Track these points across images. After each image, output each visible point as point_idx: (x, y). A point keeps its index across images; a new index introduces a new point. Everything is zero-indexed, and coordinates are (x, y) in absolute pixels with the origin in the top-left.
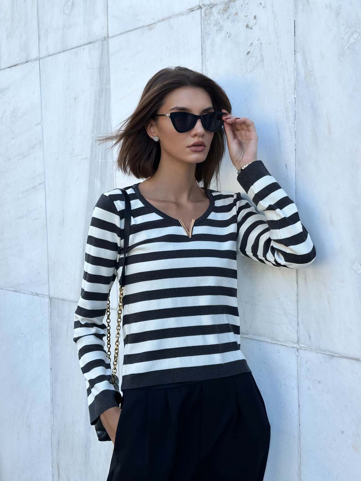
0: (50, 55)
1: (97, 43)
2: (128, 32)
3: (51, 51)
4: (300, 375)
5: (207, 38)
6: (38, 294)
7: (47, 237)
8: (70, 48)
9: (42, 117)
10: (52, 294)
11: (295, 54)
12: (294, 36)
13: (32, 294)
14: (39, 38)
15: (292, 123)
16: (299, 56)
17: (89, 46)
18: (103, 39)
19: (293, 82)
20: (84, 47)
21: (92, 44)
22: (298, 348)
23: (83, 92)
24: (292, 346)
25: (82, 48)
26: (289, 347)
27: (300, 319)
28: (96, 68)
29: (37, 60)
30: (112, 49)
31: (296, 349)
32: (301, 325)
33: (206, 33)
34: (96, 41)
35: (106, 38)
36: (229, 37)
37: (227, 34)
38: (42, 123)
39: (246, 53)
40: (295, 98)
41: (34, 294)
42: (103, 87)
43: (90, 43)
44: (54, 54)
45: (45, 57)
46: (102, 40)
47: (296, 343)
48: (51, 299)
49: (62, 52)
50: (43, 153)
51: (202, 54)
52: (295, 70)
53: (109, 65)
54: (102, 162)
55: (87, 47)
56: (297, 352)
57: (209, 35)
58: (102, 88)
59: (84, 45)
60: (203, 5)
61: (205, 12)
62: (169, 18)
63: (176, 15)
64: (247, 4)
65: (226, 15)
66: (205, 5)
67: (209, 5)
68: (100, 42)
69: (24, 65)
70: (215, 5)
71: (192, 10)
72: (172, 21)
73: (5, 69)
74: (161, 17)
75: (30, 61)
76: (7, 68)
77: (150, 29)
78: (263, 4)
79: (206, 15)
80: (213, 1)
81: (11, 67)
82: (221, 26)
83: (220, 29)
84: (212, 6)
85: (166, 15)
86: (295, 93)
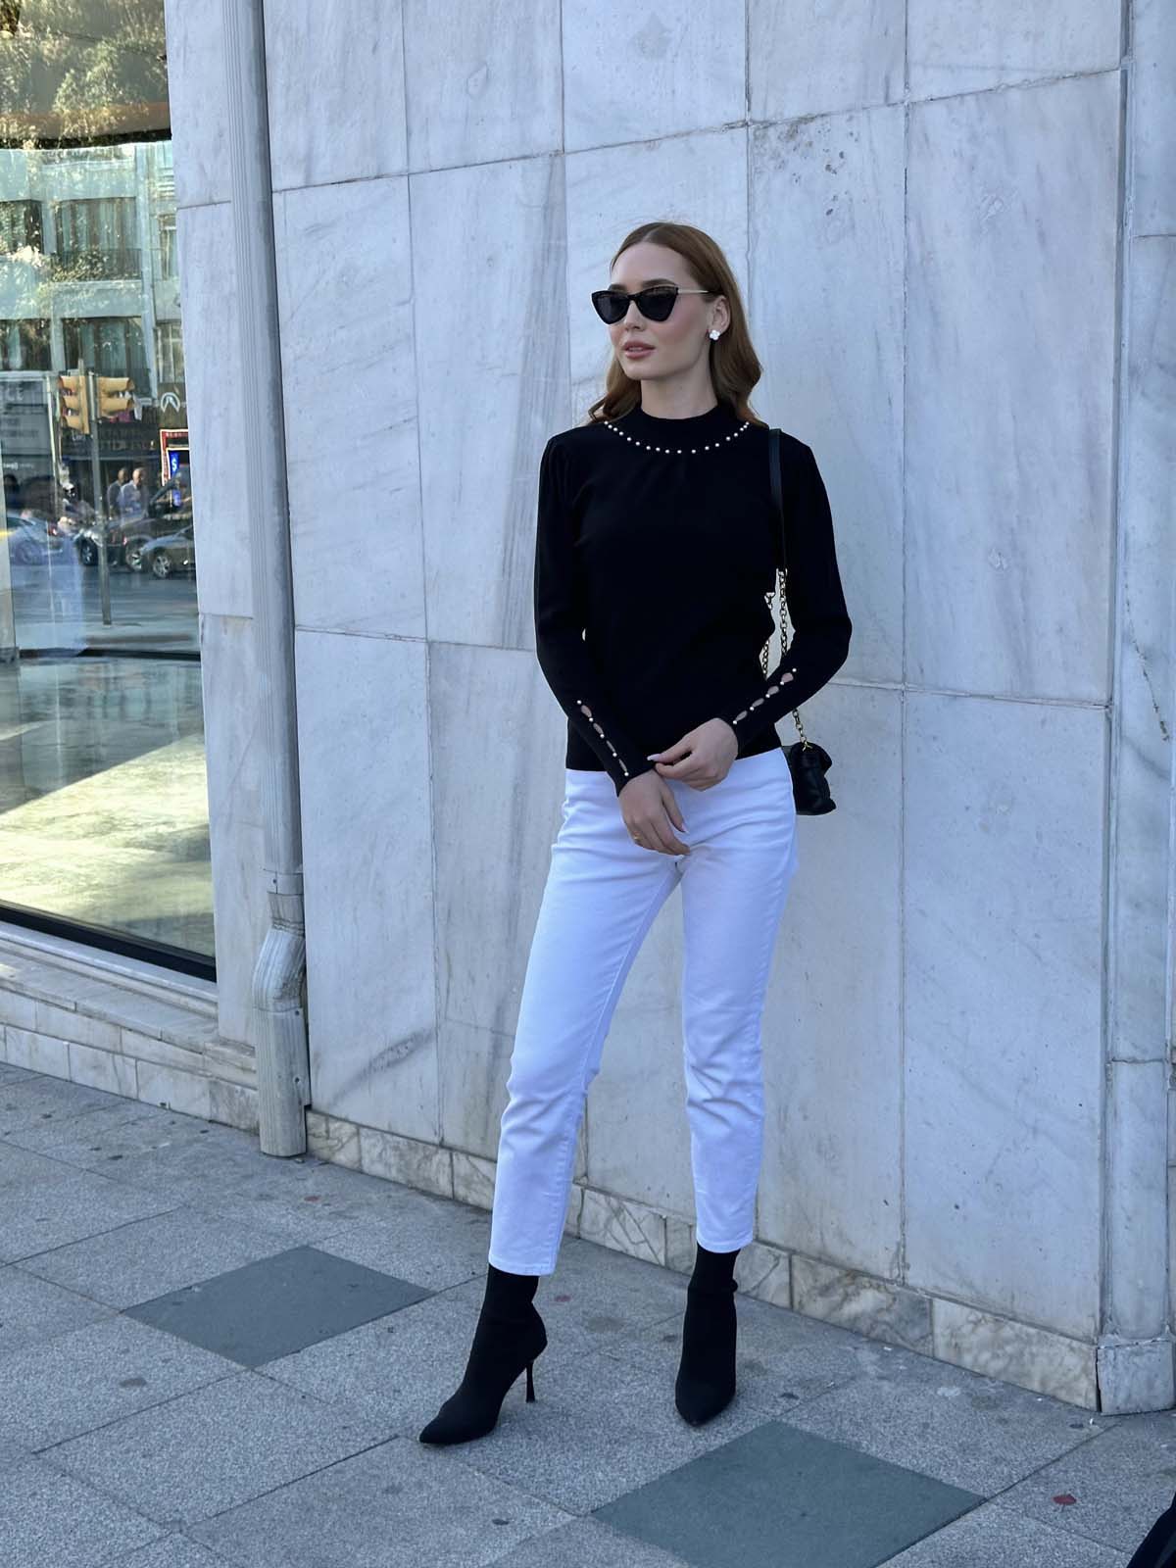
0: (434, 169)
1: (539, 162)
2: (605, 147)
3: (436, 164)
4: (905, 731)
5: (758, 178)
6: (401, 637)
7: (422, 524)
8: (478, 162)
9: (413, 289)
10: (433, 635)
11: (906, 222)
12: (904, 193)
13: (386, 636)
14: (408, 134)
15: (901, 332)
17: (522, 161)
18: (553, 153)
20: (513, 162)
21: (528, 161)
22: (903, 688)
23: (507, 247)
24: (895, 687)
25: (506, 164)
26: (889, 691)
28: (537, 206)
29: (402, 175)
30: (570, 176)
31: (899, 692)
32: (908, 653)
33: (756, 169)
34: (538, 155)
35: (560, 153)
36: (796, 181)
37: (793, 176)
38: (412, 302)
39: (825, 212)
41: (391, 636)
42: (552, 242)
43: (525, 157)
44: (442, 170)
45: (422, 173)
46: (551, 155)
47: (900, 683)
48: (430, 644)
49: (463, 168)
50: (416, 359)
51: (748, 204)
52: (905, 247)
53: (564, 203)
54: (546, 383)
55: (519, 164)
56: (901, 697)
57: (761, 172)
58: (549, 245)
59: (512, 159)
60: (751, 120)
61: (755, 132)
62: (688, 133)
63: (701, 131)
64: (829, 131)
65: (792, 144)
66: (754, 122)
67: (762, 123)
68: (547, 158)
69: (373, 183)
70: (772, 124)
71: (731, 126)
72: (693, 140)
73: (322, 185)
74: (672, 130)
75: (388, 176)
76: (328, 184)
77: (650, 149)
78: (855, 135)
79: (756, 138)
80: (770, 115)
81: (339, 183)
82: (783, 162)
83: (783, 165)
84: (767, 125)
85: (682, 129)
86: (905, 285)
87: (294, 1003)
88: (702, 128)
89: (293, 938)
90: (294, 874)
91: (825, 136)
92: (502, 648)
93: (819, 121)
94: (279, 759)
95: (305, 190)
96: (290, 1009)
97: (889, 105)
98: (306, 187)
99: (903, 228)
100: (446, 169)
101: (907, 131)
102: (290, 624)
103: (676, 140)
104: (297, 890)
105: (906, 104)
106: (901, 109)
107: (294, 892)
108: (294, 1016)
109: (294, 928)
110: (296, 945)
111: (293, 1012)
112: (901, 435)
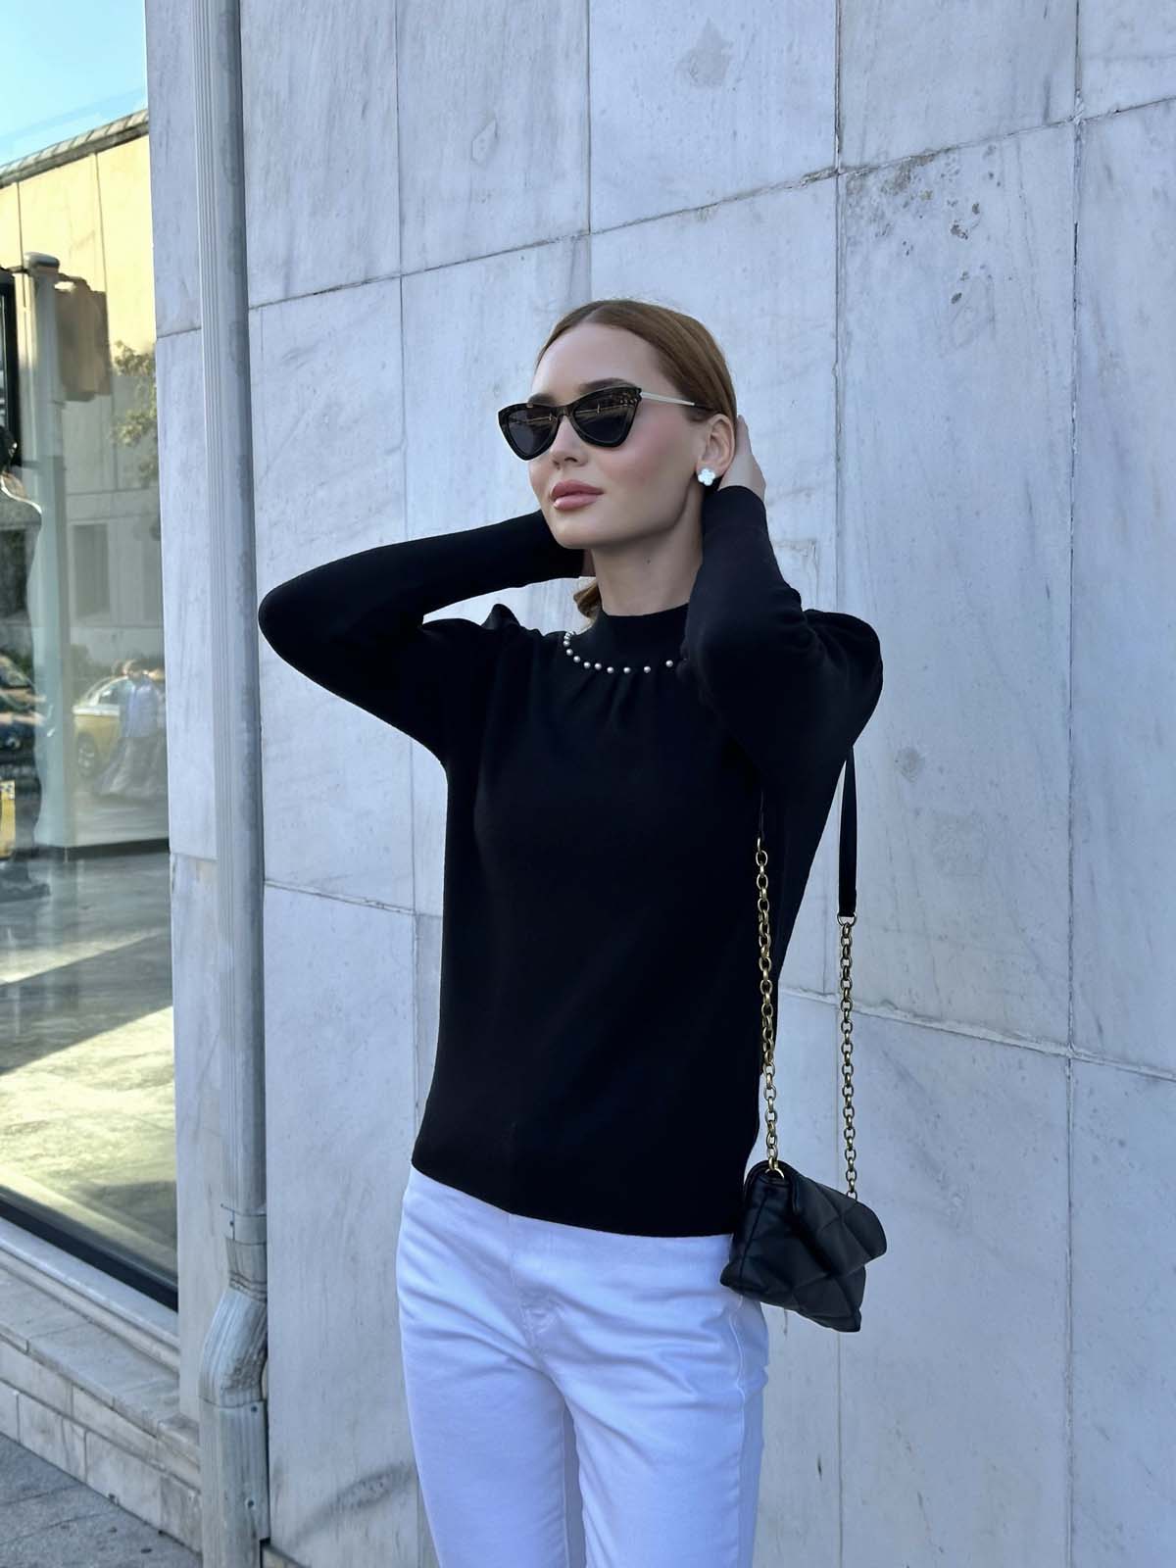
0: (430, 266)
1: (560, 245)
2: (644, 221)
3: (434, 259)
4: (1073, 1125)
5: (852, 252)
6: (383, 905)
8: (484, 254)
9: (404, 432)
10: (422, 907)
11: (1075, 309)
12: (1072, 262)
13: (368, 903)
14: (402, 221)
15: (1066, 482)
16: (1086, 316)
17: (536, 249)
18: (576, 235)
19: (1068, 380)
20: (525, 252)
21: (544, 248)
22: (1070, 1057)
23: (517, 370)
24: (1057, 1051)
25: (519, 254)
26: (1047, 1056)
27: (1076, 985)
29: (393, 278)
30: (598, 264)
31: (1063, 1059)
32: (1078, 997)
33: (849, 239)
34: (557, 239)
35: (584, 235)
36: (908, 253)
37: (903, 247)
38: (403, 448)
39: (951, 297)
40: (1073, 420)
41: (373, 904)
43: (540, 244)
44: (441, 267)
45: (418, 272)
46: (573, 237)
47: (1065, 1045)
48: (419, 918)
49: (463, 262)
50: (406, 527)
51: (837, 293)
52: (1073, 347)
55: (534, 253)
56: (1067, 1067)
57: (855, 244)
59: (526, 247)
60: (842, 167)
61: (848, 182)
62: (754, 193)
63: (772, 188)
64: (957, 173)
65: (900, 199)
66: (846, 168)
67: (857, 169)
68: (568, 243)
69: (360, 290)
70: (873, 169)
71: (813, 178)
72: (760, 201)
73: (303, 296)
74: (731, 190)
75: (376, 279)
76: (309, 295)
77: (702, 219)
78: (996, 176)
79: (849, 193)
80: (869, 157)
81: (321, 292)
82: (888, 225)
83: (886, 232)
84: (865, 171)
85: (746, 185)
86: (1073, 408)
87: (249, 1395)
88: (772, 185)
89: (252, 1303)
90: (258, 1216)
91: (951, 180)
93: (941, 162)
94: (240, 1058)
95: (283, 303)
96: (245, 1403)
97: (1049, 126)
98: (285, 300)
99: (1071, 319)
100: (447, 266)
101: (1078, 164)
102: (258, 877)
103: (736, 205)
104: (259, 1238)
105: (1077, 121)
106: (1069, 132)
107: (256, 1240)
108: (250, 1413)
109: (254, 1290)
110: (256, 1315)
111: (249, 1407)
112: (1065, 646)
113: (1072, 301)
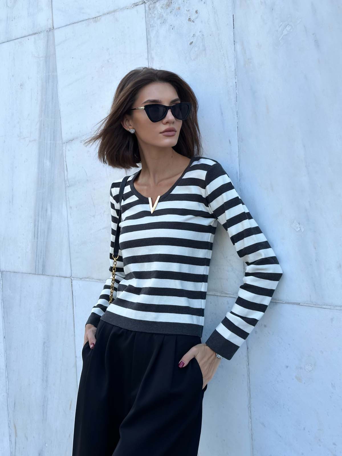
1: (42, 34)
2: (73, 24)
5: (152, 30)
8: (14, 38)
10: (3, 268)
11: (234, 44)
12: (232, 28)
15: (234, 104)
16: (238, 47)
17: (34, 36)
18: (48, 30)
19: (233, 69)
20: (29, 37)
21: (36, 35)
23: (29, 78)
25: (27, 38)
28: (42, 57)
30: (57, 40)
33: (151, 25)
34: (41, 32)
35: (52, 29)
36: (172, 29)
37: (171, 27)
39: (189, 44)
40: (236, 83)
42: (50, 74)
48: (2, 272)
49: (6, 42)
51: (147, 44)
52: (235, 58)
53: (55, 54)
54: (51, 143)
55: (32, 37)
57: (153, 27)
58: (49, 76)
59: (29, 35)
60: (146, 1)
61: (149, 5)
62: (115, 11)
63: (121, 9)
65: (169, 10)
66: (148, 1)
67: (152, 0)
68: (45, 32)
70: (158, 1)
71: (136, 5)
72: (117, 14)
74: (106, 11)
77: (96, 21)
78: (204, 1)
79: (150, 9)
82: (165, 20)
83: (164, 22)
84: (156, 1)
85: (111, 9)
86: (236, 78)
91: (187, 3)
92: (35, 274)
99: (233, 48)
103: (108, 16)
113: (233, 42)
